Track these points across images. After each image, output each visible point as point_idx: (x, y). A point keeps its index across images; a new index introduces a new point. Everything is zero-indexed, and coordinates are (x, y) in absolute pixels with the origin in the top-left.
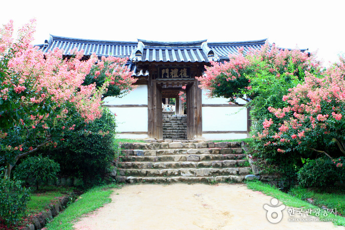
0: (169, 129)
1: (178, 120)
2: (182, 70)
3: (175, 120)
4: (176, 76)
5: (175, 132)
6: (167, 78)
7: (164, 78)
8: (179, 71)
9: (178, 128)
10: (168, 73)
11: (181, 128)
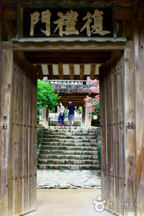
0: (69, 149)
1: (83, 135)
2: (89, 15)
3: (79, 135)
4: (71, 30)
5: (78, 154)
6: (45, 36)
7: (35, 36)
8: (80, 18)
9: (83, 147)
10: (48, 22)
11: (86, 147)
